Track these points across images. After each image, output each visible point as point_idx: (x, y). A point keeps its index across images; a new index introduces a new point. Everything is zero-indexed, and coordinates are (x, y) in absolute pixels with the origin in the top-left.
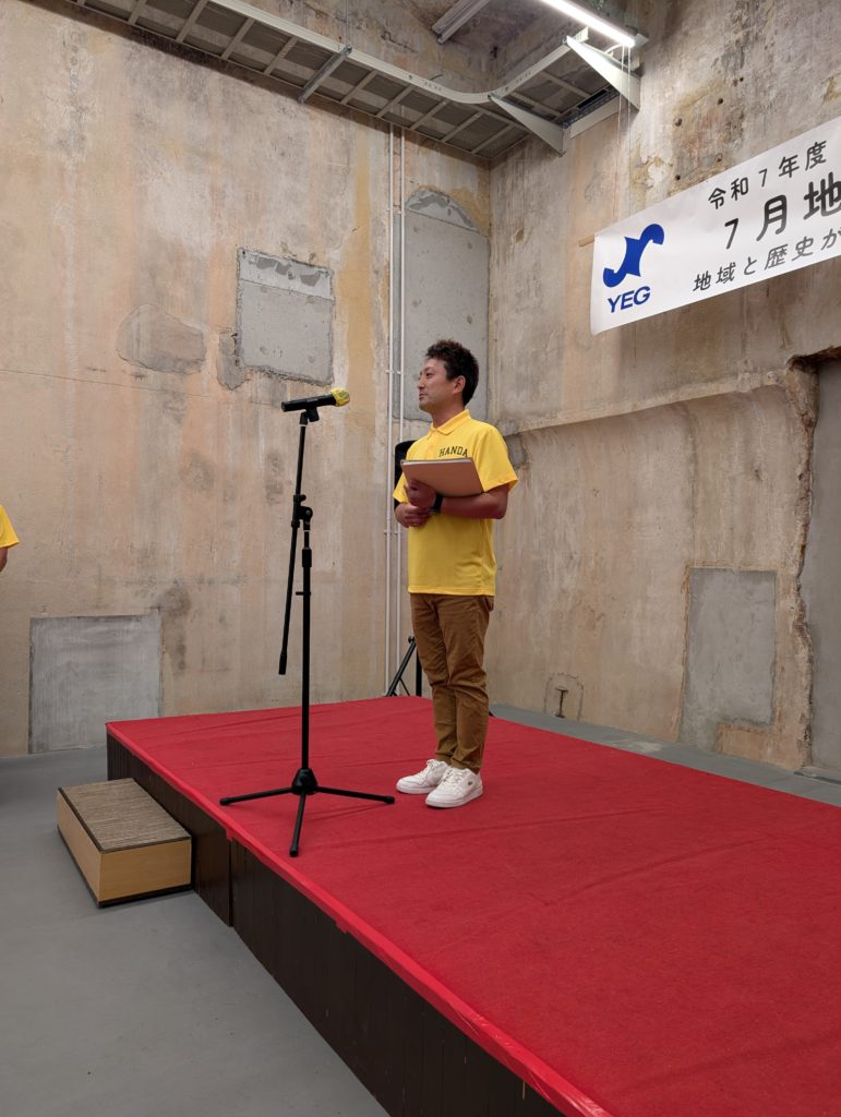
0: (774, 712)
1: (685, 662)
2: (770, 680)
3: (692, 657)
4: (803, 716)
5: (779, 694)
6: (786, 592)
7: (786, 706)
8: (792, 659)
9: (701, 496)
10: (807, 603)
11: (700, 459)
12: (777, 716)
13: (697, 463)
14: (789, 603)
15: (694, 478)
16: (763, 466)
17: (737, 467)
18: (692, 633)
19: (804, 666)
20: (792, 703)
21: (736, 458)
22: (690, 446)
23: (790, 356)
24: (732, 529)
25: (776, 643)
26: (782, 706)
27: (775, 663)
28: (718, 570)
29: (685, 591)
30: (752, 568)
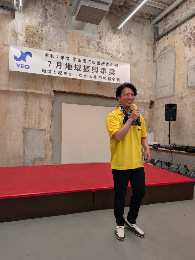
0: (45, 156)
1: (24, 149)
2: (44, 150)
3: (25, 148)
4: (51, 155)
5: (46, 152)
6: (48, 133)
7: (48, 154)
8: (49, 145)
9: (28, 113)
10: (51, 135)
11: (28, 105)
12: (46, 157)
13: (27, 105)
14: (48, 135)
15: (26, 109)
16: (43, 109)
17: (37, 108)
18: (25, 142)
19: (51, 147)
20: (49, 154)
21: (37, 106)
22: (25, 102)
23: (53, 90)
24: (35, 120)
25: (45, 143)
26: (47, 154)
27: (45, 147)
28: (31, 129)
29: (23, 133)
30: (40, 128)
